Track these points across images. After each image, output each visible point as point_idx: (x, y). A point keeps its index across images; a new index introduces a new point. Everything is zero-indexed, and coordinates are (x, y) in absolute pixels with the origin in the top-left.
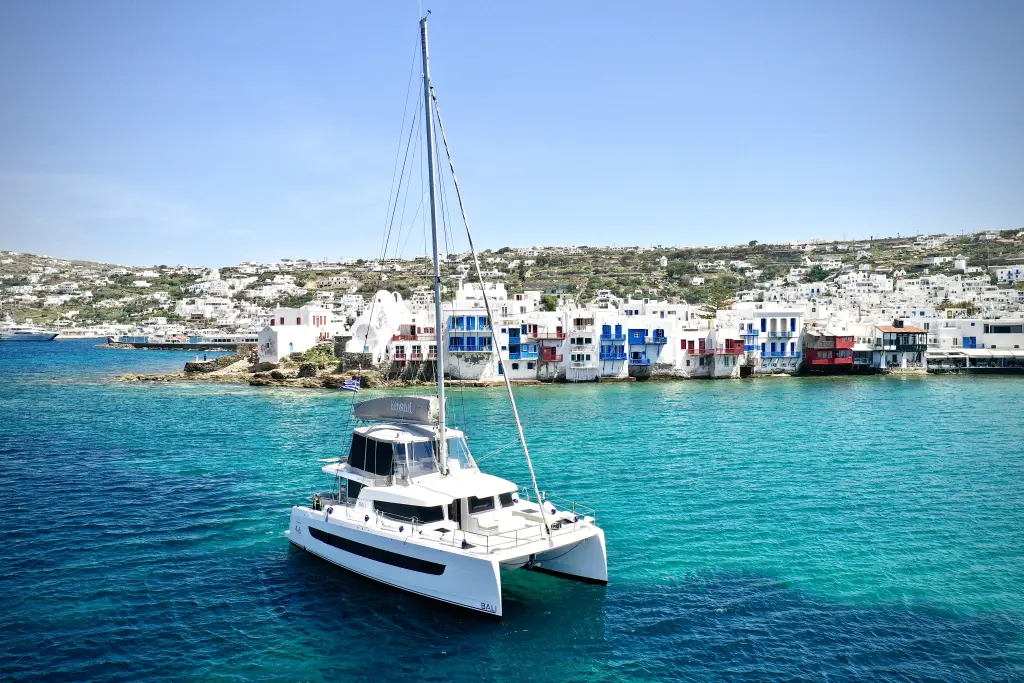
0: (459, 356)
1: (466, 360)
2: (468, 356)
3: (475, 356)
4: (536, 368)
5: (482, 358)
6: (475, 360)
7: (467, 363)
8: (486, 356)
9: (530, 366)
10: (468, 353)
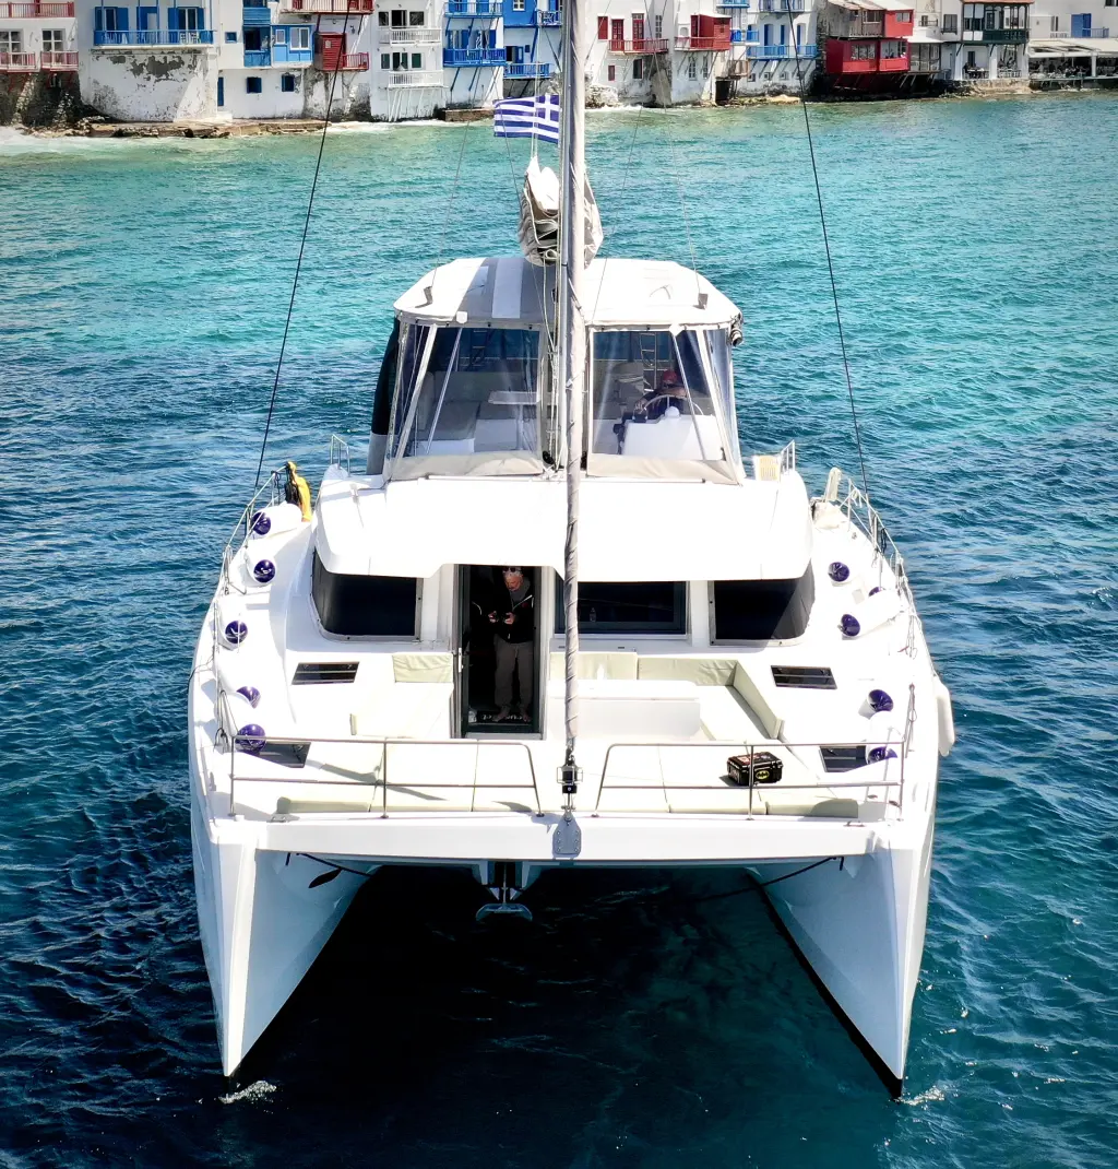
0: (119, 59)
1: (137, 70)
2: (142, 59)
3: (160, 58)
4: (300, 87)
5: (177, 65)
6: (160, 69)
7: (140, 79)
8: (187, 59)
9: (289, 83)
10: (141, 51)
